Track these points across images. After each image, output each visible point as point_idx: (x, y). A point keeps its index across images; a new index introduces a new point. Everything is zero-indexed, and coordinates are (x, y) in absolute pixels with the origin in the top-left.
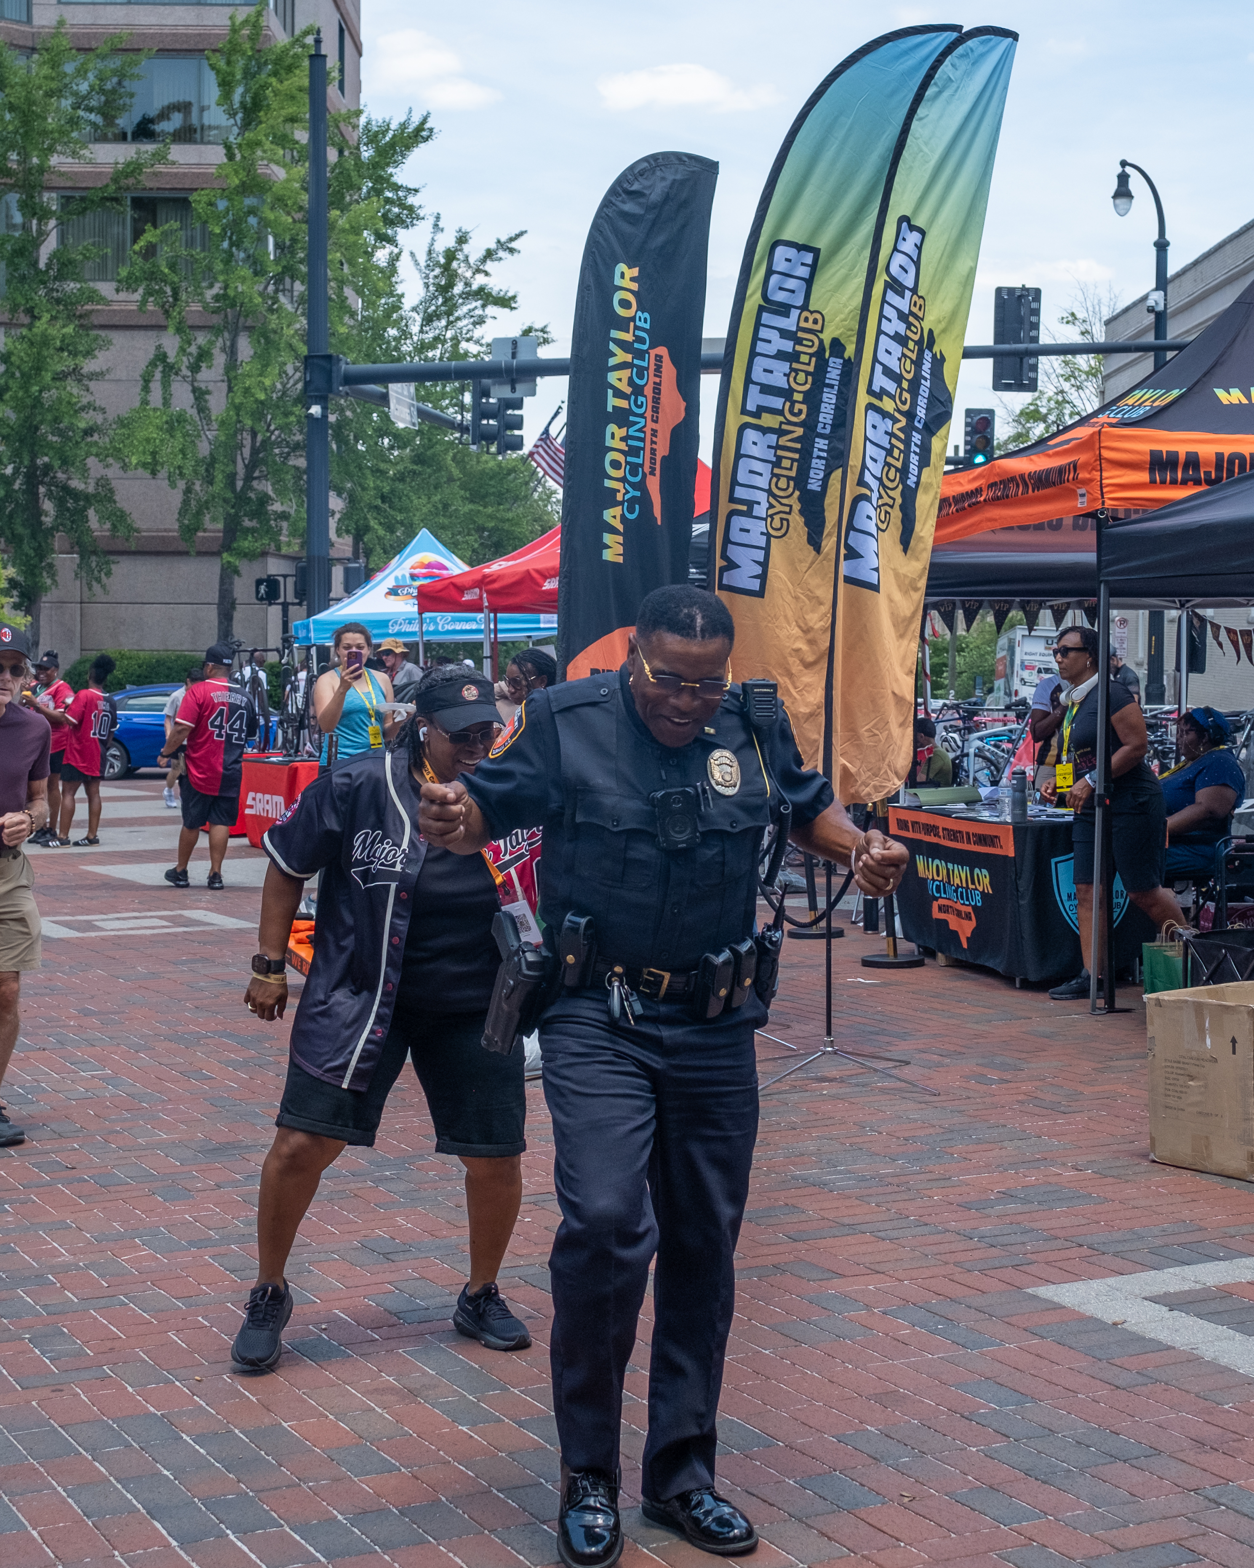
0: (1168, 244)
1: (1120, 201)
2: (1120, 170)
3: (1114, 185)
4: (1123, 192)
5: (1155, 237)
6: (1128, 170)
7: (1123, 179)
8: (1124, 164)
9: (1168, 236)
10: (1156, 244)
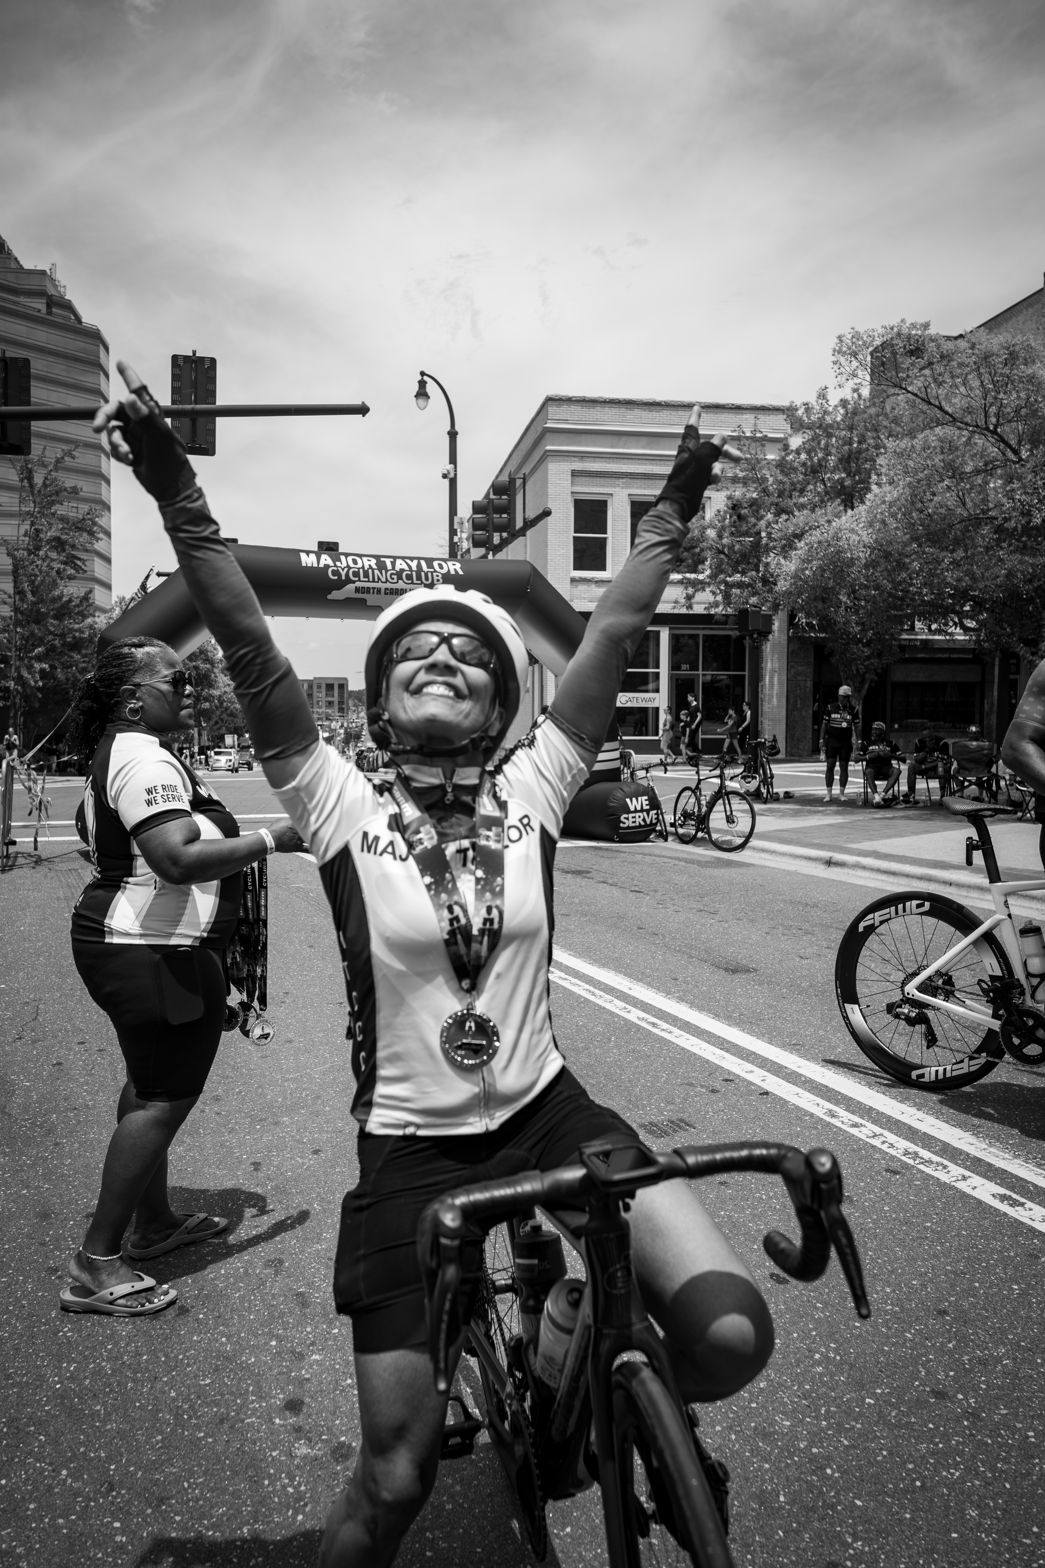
0: (457, 433)
1: (421, 402)
2: (420, 378)
3: (416, 388)
4: (422, 393)
5: (449, 428)
6: (426, 378)
7: (422, 384)
8: (423, 374)
9: (457, 428)
10: (449, 433)
